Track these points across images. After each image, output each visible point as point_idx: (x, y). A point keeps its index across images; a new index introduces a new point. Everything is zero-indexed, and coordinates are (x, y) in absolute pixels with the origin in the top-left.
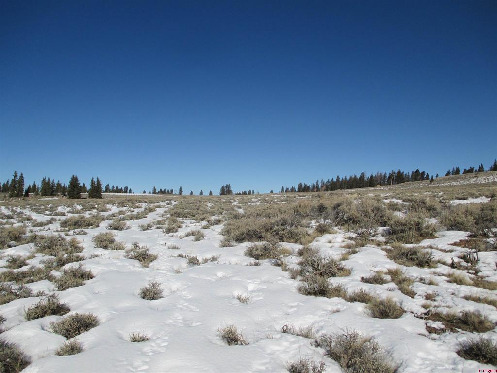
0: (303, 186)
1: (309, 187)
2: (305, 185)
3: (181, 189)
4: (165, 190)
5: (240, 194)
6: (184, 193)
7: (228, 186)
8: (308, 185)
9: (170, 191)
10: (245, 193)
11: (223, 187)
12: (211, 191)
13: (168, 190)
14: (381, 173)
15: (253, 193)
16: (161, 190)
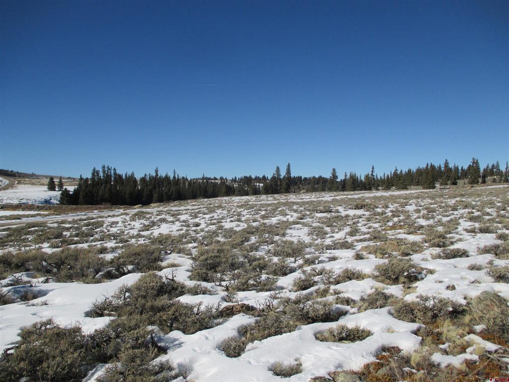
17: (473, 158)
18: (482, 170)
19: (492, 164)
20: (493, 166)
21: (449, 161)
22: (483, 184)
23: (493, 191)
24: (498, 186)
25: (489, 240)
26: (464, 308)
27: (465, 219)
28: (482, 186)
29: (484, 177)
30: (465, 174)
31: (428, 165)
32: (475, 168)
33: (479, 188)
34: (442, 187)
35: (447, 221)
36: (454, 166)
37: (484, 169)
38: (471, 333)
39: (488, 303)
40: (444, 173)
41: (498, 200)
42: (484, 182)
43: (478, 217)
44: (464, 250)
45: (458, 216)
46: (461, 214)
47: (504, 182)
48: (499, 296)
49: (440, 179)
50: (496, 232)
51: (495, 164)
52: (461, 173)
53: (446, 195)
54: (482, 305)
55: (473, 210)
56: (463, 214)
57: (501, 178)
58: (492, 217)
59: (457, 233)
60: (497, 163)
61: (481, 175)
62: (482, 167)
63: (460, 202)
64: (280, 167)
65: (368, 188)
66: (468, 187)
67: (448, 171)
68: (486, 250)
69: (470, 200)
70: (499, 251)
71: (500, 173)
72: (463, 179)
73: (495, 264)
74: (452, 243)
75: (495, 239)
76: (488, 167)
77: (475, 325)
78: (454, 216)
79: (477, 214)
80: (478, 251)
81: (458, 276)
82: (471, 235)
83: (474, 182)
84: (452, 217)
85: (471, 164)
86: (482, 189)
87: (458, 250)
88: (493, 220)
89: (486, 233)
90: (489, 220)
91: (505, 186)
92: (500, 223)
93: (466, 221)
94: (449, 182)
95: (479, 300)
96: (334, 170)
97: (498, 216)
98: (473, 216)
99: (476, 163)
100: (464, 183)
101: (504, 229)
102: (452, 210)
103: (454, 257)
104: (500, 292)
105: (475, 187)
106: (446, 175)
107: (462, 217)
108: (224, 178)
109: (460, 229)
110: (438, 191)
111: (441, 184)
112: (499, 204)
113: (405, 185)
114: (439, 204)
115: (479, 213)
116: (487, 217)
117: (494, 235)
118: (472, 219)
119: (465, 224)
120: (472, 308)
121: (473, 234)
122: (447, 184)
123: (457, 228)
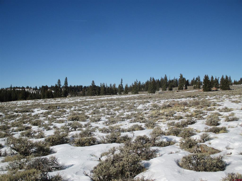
17: (181, 74)
20: (197, 78)
21: (167, 76)
28: (183, 91)
31: (151, 78)
37: (192, 80)
42: (186, 88)
64: (60, 80)
65: (114, 93)
66: (176, 91)
76: (194, 79)
83: (181, 88)
86: (182, 93)
96: (93, 81)
105: (180, 91)
108: (29, 87)
111: (163, 90)
113: (137, 91)
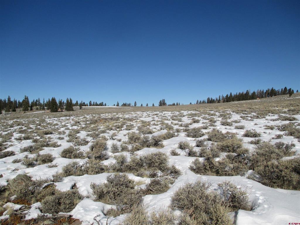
0: (210, 99)
1: (214, 100)
2: (212, 99)
3: (135, 103)
4: (126, 104)
5: (171, 105)
6: (137, 105)
7: (164, 100)
8: (213, 99)
9: (129, 104)
10: (174, 105)
11: (161, 101)
12: (153, 104)
13: (128, 104)
14: (261, 90)
15: (179, 104)
16: (124, 103)
17: (25, 96)
18: (30, 103)
19: (36, 99)
20: (37, 100)
21: (10, 97)
22: (31, 111)
23: (36, 115)
24: (39, 112)
25: (28, 143)
26: (6, 187)
27: (17, 132)
28: (31, 112)
29: (32, 107)
30: (20, 105)
32: (27, 102)
33: (28, 113)
34: (6, 113)
35: (5, 134)
36: (14, 100)
38: (8, 202)
39: (19, 182)
40: (8, 104)
41: (38, 119)
42: (31, 110)
43: (25, 130)
44: (12, 151)
45: (13, 131)
46: (15, 130)
47: (42, 110)
48: (27, 176)
49: (5, 108)
50: (33, 139)
51: (38, 99)
52: (19, 105)
53: (8, 118)
54: (16, 183)
55: (22, 127)
56: (16, 129)
57: (41, 107)
58: (32, 130)
59: (10, 141)
60: (39, 99)
61: (30, 105)
62: (31, 101)
63: (16, 122)
66: (23, 112)
67: (10, 103)
68: (25, 150)
69: (22, 120)
70: (32, 149)
71: (40, 105)
72: (20, 108)
73: (29, 157)
74: (6, 148)
75: (32, 142)
76: (34, 101)
77: (11, 196)
78: (11, 131)
79: (24, 128)
80: (21, 151)
81: (5, 168)
82: (19, 142)
83: (26, 110)
84: (9, 131)
85: (24, 99)
86: (30, 114)
87: (8, 152)
88: (32, 132)
89: (27, 139)
90: (30, 132)
91: (43, 112)
92: (36, 133)
93: (17, 133)
94: (11, 110)
95: (14, 181)
97: (36, 129)
98: (22, 130)
99: (27, 99)
100: (20, 111)
101: (38, 136)
102: (10, 127)
103: (6, 156)
104: (28, 173)
105: (26, 112)
106: (9, 105)
107: (15, 131)
109: (13, 138)
110: (3, 116)
111: (6, 111)
112: (38, 122)
114: (2, 124)
115: (26, 128)
116: (30, 130)
117: (31, 140)
118: (21, 132)
119: (16, 135)
120: (10, 187)
121: (19, 141)
122: (9, 111)
123: (11, 138)
